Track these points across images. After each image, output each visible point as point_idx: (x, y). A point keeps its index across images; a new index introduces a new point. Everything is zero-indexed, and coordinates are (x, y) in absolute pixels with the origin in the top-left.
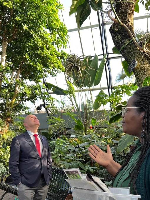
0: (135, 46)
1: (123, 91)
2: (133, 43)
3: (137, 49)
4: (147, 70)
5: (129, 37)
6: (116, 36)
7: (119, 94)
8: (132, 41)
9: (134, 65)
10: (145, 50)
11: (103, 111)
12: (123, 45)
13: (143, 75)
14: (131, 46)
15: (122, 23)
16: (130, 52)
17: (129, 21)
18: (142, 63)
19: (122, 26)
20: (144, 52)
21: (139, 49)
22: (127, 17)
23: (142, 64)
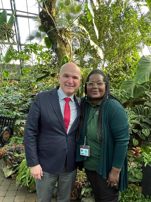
0: (57, 33)
1: (32, 50)
2: (55, 30)
3: (58, 35)
4: (64, 51)
5: (53, 25)
6: (44, 21)
7: (29, 53)
8: (55, 29)
9: (56, 46)
10: (63, 37)
11: (13, 65)
12: (49, 30)
13: (62, 54)
14: (54, 32)
15: (49, 14)
16: (54, 36)
17: (53, 12)
18: (61, 45)
19: (49, 16)
20: (62, 39)
21: (59, 35)
22: (51, 9)
23: (61, 47)
